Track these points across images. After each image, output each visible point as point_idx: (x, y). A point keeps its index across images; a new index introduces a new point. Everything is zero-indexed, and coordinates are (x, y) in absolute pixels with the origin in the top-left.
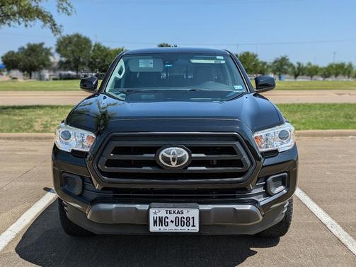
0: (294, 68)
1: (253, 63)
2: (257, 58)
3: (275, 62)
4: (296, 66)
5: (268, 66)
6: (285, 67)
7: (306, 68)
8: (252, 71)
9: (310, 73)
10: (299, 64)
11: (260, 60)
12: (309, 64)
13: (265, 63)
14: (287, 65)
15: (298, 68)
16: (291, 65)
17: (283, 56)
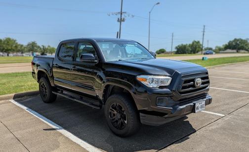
0: (41, 49)
1: (14, 45)
2: (16, 42)
3: (29, 45)
4: (42, 47)
5: (25, 48)
6: (35, 48)
7: (47, 49)
8: (14, 50)
9: (50, 51)
10: (44, 47)
11: (19, 43)
12: (49, 46)
13: (22, 46)
14: (36, 47)
15: (43, 49)
16: (39, 47)
17: (33, 41)
